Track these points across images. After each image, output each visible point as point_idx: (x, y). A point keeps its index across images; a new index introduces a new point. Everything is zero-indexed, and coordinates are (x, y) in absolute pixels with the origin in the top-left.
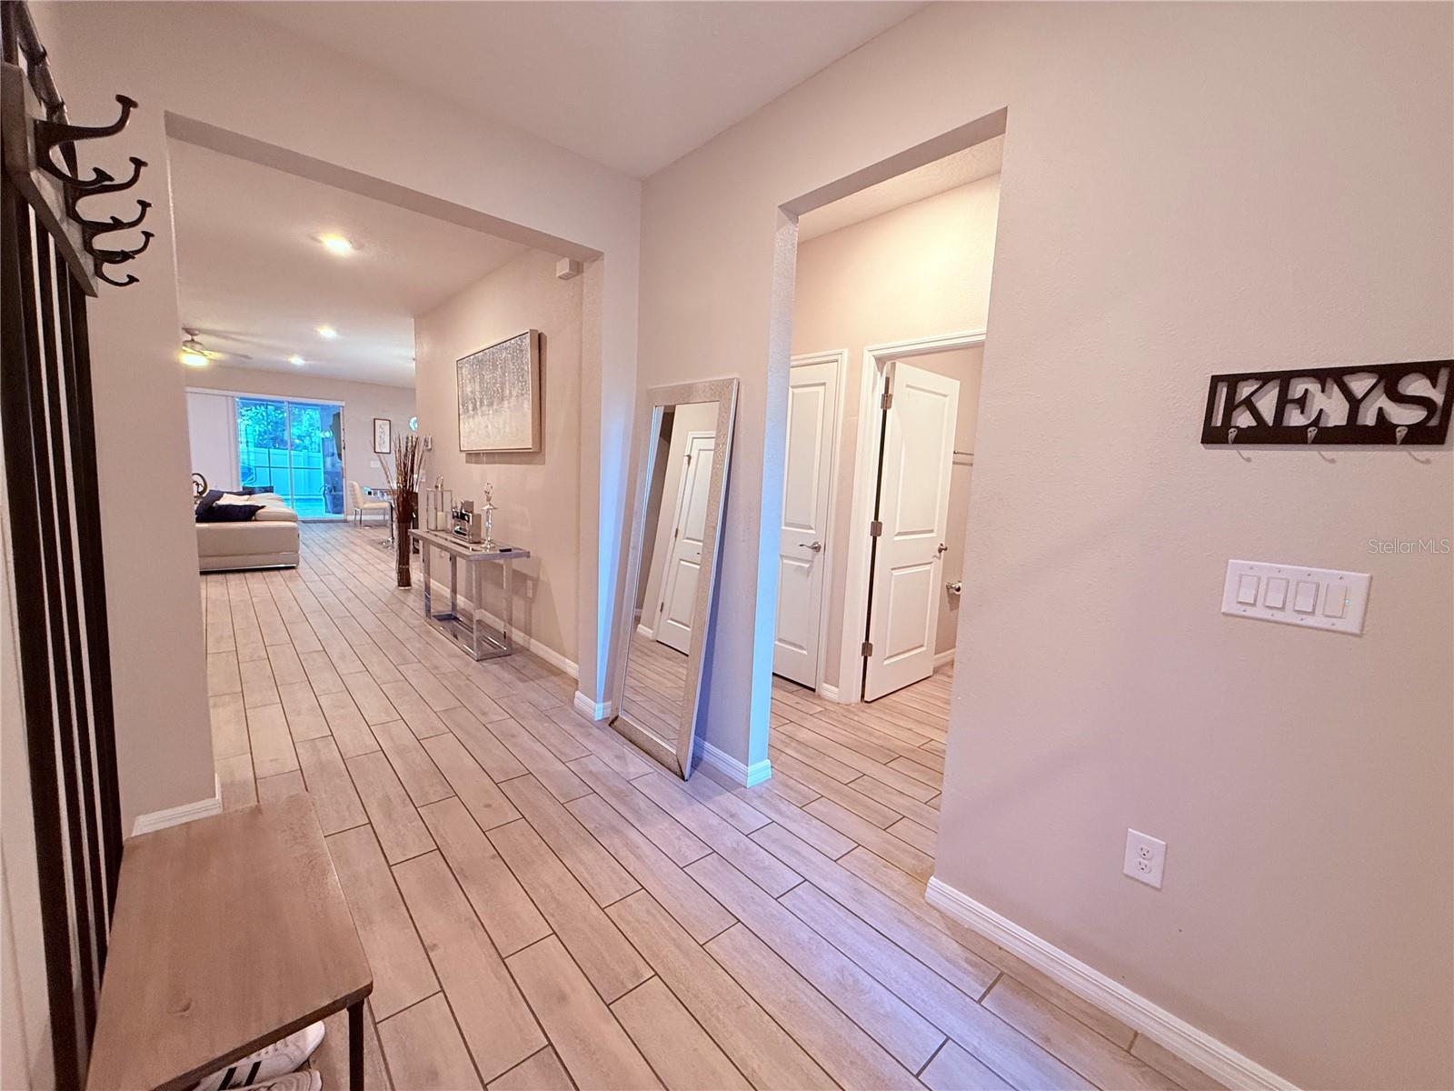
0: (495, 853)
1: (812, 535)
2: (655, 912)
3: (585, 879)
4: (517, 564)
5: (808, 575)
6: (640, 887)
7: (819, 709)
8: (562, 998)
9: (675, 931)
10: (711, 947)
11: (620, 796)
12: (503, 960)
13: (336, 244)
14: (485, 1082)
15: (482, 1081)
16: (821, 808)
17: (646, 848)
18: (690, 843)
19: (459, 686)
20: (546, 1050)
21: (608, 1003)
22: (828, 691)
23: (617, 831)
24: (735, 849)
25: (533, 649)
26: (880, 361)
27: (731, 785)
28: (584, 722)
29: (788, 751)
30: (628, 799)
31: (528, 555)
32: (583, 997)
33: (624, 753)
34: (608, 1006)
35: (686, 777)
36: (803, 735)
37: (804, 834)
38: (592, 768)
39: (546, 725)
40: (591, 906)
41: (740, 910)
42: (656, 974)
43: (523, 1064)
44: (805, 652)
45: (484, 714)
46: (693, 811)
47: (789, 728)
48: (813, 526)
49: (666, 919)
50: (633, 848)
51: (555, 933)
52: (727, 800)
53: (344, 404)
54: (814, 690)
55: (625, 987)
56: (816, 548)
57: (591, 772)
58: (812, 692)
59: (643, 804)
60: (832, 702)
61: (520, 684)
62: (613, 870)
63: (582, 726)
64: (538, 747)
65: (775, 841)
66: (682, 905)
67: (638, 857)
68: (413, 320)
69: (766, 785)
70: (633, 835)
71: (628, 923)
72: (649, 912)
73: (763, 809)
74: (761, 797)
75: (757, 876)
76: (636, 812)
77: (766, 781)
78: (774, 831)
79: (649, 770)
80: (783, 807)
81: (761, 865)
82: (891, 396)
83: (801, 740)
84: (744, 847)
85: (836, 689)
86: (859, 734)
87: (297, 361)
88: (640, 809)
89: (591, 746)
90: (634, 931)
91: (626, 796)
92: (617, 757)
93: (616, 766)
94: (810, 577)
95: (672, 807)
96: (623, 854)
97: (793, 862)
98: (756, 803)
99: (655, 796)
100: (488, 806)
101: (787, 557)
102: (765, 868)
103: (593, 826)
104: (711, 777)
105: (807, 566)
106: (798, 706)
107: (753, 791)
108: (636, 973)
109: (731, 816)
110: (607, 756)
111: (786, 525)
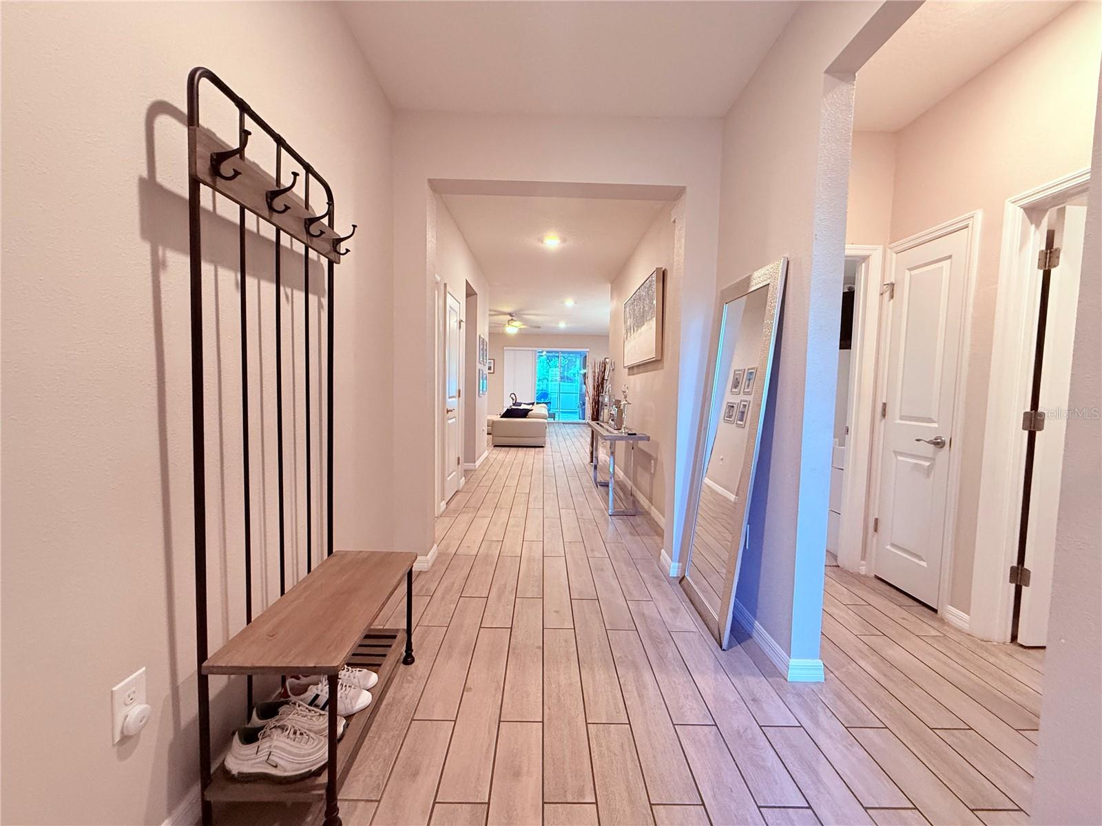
0: (541, 645)
1: (933, 429)
2: (626, 747)
3: (588, 693)
4: (641, 444)
5: (928, 476)
6: (628, 722)
7: (934, 633)
8: (517, 774)
9: (634, 775)
10: (660, 812)
11: (656, 641)
12: (500, 722)
13: (552, 242)
14: (437, 801)
15: (435, 799)
16: (877, 740)
17: (652, 691)
18: (695, 706)
19: (588, 529)
20: (483, 806)
21: (545, 801)
22: (952, 614)
23: (635, 666)
24: (739, 733)
25: (652, 514)
26: (1034, 211)
27: (769, 670)
28: (660, 575)
29: (862, 664)
30: (661, 646)
31: (648, 439)
32: (531, 783)
33: (679, 608)
34: (544, 803)
35: (724, 646)
36: (894, 653)
37: (835, 757)
38: (646, 612)
39: (630, 569)
40: (580, 716)
41: (710, 793)
42: (596, 803)
43: (464, 805)
44: (924, 564)
45: (592, 551)
46: (716, 679)
47: (877, 641)
48: (936, 419)
49: (633, 761)
50: (641, 687)
51: (543, 722)
52: (760, 685)
53: (588, 350)
54: (935, 611)
55: (565, 796)
56: (937, 444)
57: (643, 614)
58: (933, 613)
59: (671, 652)
60: (959, 631)
61: (629, 537)
62: (614, 697)
63: (657, 577)
64: (614, 583)
65: (792, 746)
66: (654, 757)
67: (641, 696)
68: (610, 285)
69: (813, 687)
70: (648, 677)
71: (600, 745)
72: (622, 746)
73: (797, 710)
74: (799, 695)
75: (749, 772)
76: (661, 658)
77: (815, 683)
78: (798, 737)
79: (693, 628)
80: (823, 718)
81: (760, 763)
82: (1058, 251)
83: (887, 658)
84: (750, 736)
85: (966, 616)
86: (989, 680)
87: (562, 325)
88: (666, 658)
89: (654, 593)
90: (601, 755)
91: (660, 643)
92: (672, 610)
93: (667, 616)
94: (931, 478)
95: (696, 667)
96: (630, 688)
97: (803, 779)
98: (791, 699)
99: (685, 652)
100: (557, 612)
101: (901, 454)
102: (763, 767)
103: (619, 655)
104: (752, 656)
105: (927, 464)
106: (904, 623)
107: (794, 688)
108: (581, 792)
109: (753, 700)
110: (663, 607)
111: (902, 418)
